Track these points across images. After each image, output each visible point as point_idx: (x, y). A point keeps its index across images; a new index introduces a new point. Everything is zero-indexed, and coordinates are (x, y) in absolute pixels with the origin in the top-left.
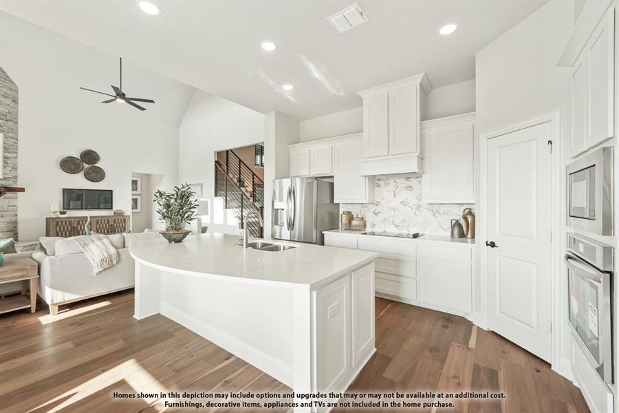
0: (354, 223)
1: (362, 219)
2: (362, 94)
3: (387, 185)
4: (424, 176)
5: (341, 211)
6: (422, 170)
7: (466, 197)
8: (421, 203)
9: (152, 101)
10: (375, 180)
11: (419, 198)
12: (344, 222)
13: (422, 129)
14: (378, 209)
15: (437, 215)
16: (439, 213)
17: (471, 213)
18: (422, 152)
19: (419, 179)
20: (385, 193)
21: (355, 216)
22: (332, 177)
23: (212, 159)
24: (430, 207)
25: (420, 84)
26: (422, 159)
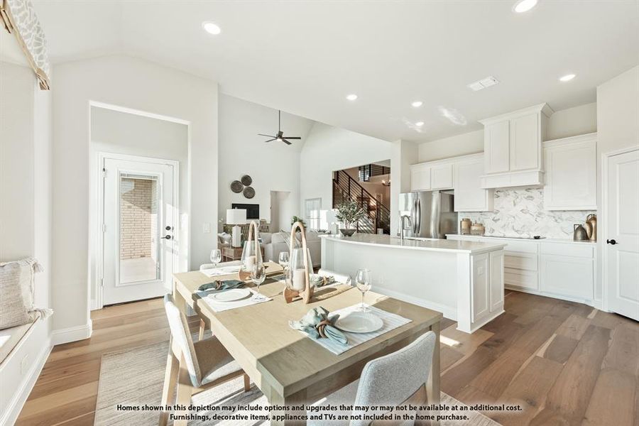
0: (473, 228)
1: (482, 225)
2: (484, 122)
3: (506, 196)
4: (545, 188)
5: (460, 218)
6: (543, 182)
7: (590, 205)
8: (542, 211)
9: (300, 138)
10: (494, 192)
11: (541, 206)
12: (463, 227)
13: (543, 147)
14: (497, 217)
15: (559, 220)
16: (562, 219)
17: (594, 219)
18: (543, 167)
19: (540, 190)
20: (504, 203)
21: (473, 222)
22: (453, 190)
23: (331, 177)
24: (552, 214)
25: (542, 112)
26: (543, 173)
